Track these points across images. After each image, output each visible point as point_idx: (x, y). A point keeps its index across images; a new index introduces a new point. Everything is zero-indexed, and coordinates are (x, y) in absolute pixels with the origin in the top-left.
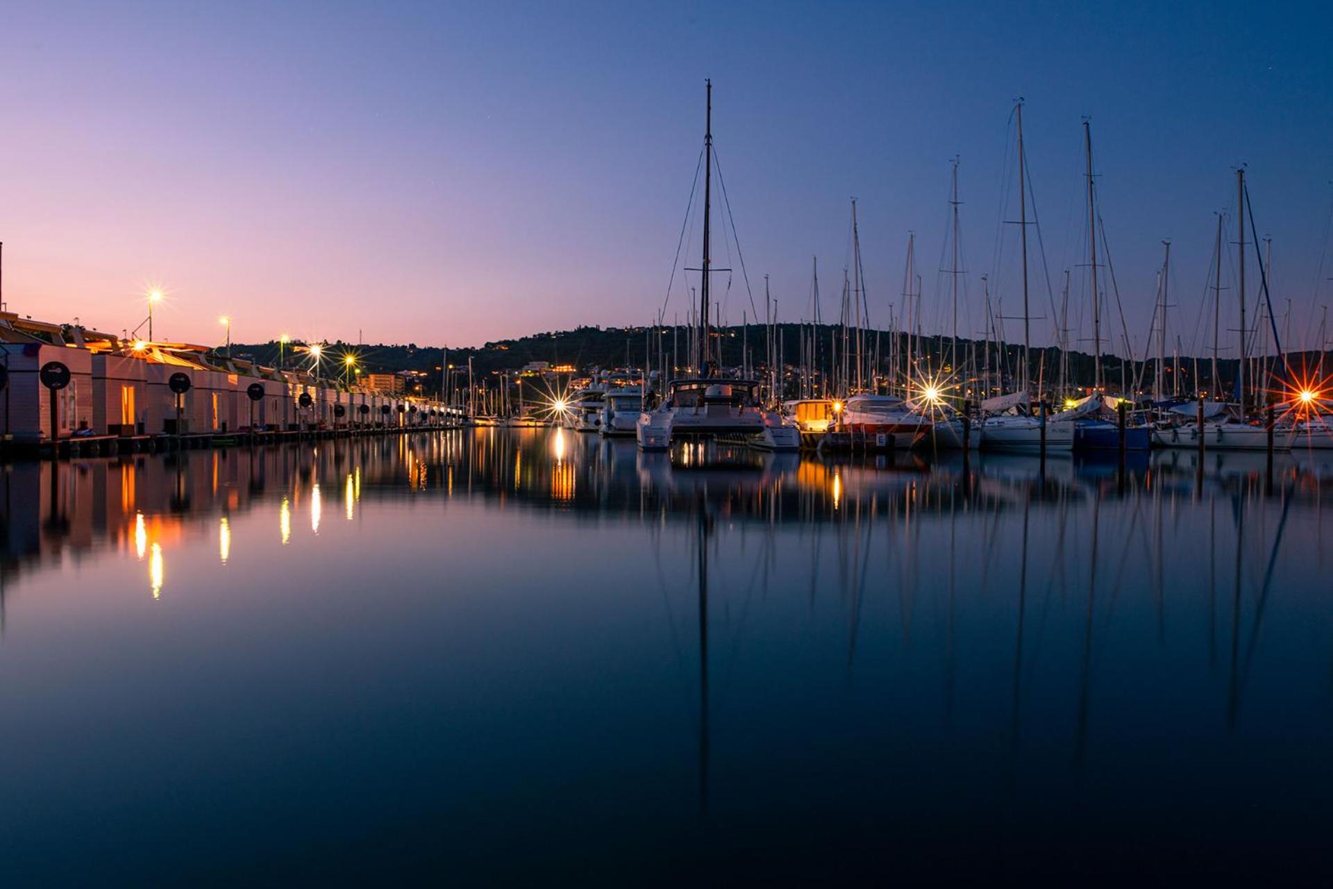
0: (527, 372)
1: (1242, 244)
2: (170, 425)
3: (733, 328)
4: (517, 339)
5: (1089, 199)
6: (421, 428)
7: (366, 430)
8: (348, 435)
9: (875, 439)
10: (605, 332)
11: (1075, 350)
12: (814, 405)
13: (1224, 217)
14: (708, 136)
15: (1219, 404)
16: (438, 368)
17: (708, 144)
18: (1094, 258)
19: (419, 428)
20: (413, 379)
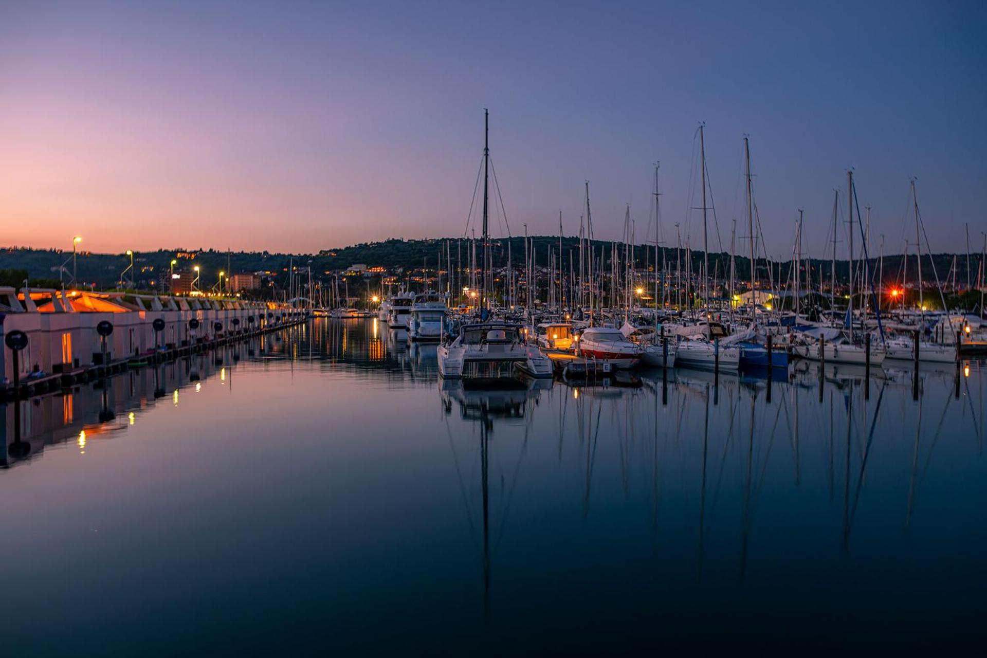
0: (350, 271)
1: (851, 222)
2: (97, 358)
3: (499, 239)
4: (343, 248)
5: (748, 194)
6: (277, 327)
7: (237, 336)
8: (224, 343)
9: (603, 367)
10: (407, 243)
11: (739, 254)
12: (559, 328)
13: (839, 194)
14: (487, 149)
15: (836, 330)
16: (285, 270)
17: (487, 155)
18: (751, 233)
19: (275, 328)
20: (267, 278)
